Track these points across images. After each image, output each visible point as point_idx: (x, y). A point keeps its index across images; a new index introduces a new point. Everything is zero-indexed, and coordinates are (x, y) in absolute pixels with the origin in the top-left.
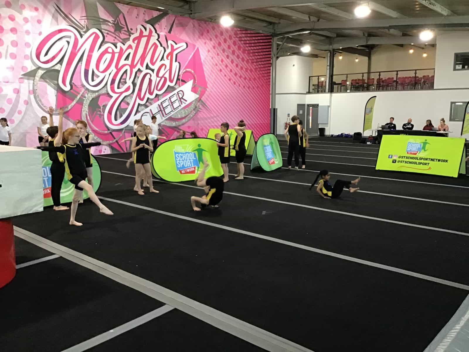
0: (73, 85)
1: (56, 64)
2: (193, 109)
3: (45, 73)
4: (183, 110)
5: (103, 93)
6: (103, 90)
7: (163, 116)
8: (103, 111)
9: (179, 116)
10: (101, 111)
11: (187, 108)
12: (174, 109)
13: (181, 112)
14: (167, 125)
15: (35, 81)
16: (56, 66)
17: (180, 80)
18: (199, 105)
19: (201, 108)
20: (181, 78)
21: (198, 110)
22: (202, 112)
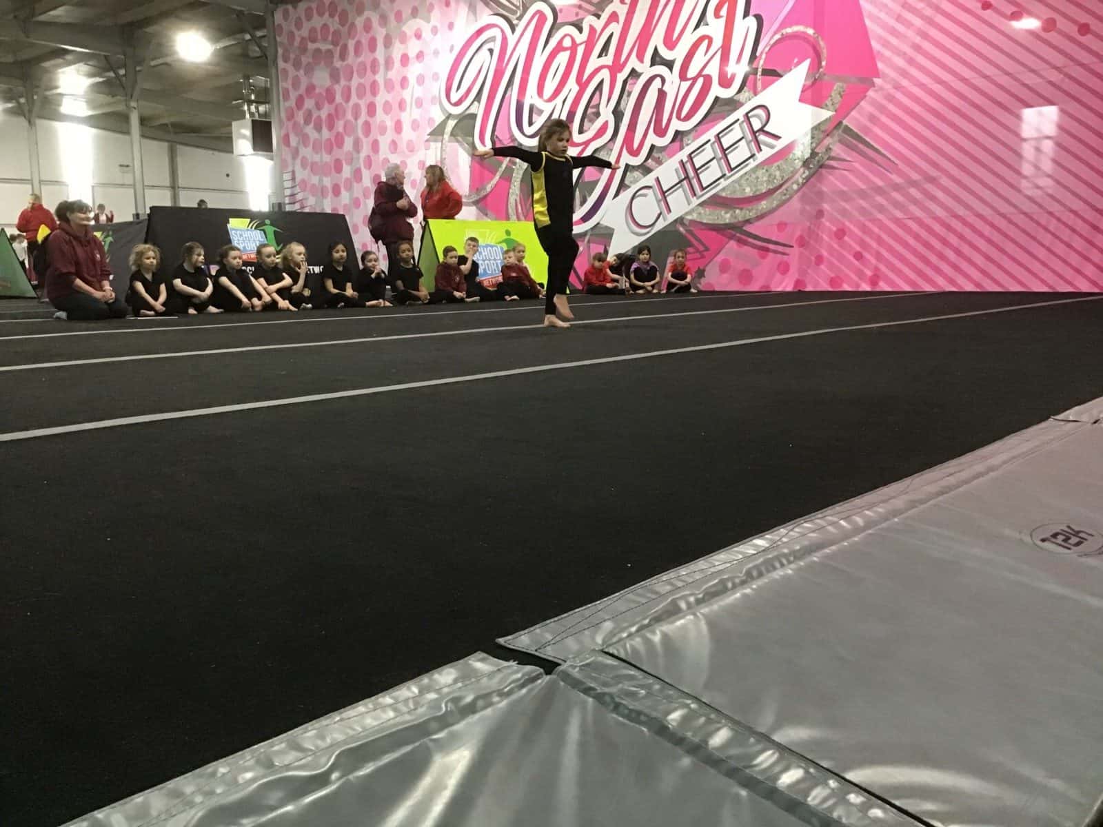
0: (496, 140)
1: (473, 102)
2: (800, 164)
3: (456, 125)
4: (764, 171)
7: (695, 194)
9: (748, 190)
11: (779, 163)
12: (732, 170)
13: (754, 176)
14: (705, 221)
15: (444, 141)
16: (471, 107)
17: (759, 73)
18: (829, 145)
19: (838, 154)
20: (762, 66)
21: (820, 163)
22: (845, 170)
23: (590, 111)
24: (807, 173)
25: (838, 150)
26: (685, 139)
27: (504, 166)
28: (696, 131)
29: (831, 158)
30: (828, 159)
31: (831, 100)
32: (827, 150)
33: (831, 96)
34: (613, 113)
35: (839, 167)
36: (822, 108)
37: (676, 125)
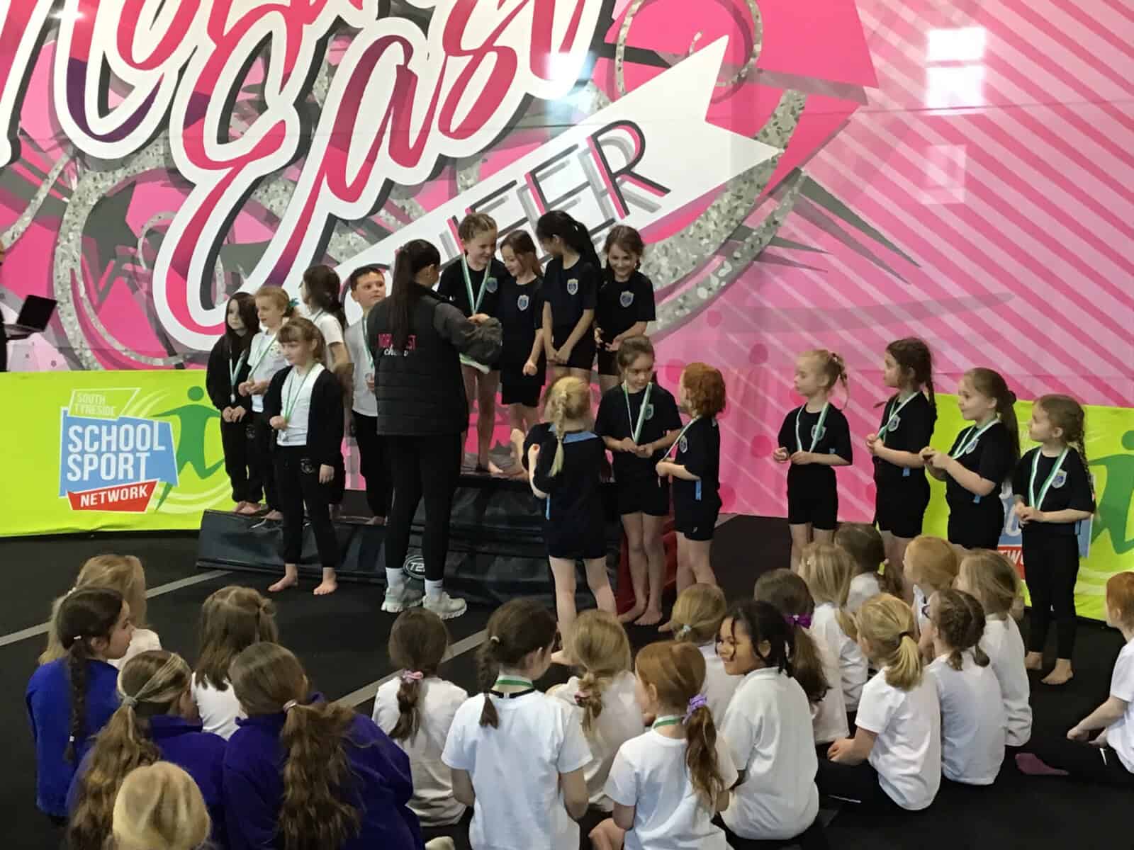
0: (21, 137)
2: (712, 249)
5: (147, 169)
6: (148, 153)
8: (146, 262)
10: (140, 256)
11: (666, 242)
17: (619, 56)
18: (772, 214)
19: (793, 235)
20: (625, 41)
21: (757, 251)
22: (810, 268)
23: (242, 96)
24: (728, 269)
25: (792, 226)
26: (461, 175)
27: (42, 195)
28: (485, 161)
29: (775, 241)
30: (771, 243)
31: (776, 124)
32: (768, 225)
33: (775, 116)
34: (295, 105)
35: (796, 260)
36: (756, 138)
37: (438, 145)
